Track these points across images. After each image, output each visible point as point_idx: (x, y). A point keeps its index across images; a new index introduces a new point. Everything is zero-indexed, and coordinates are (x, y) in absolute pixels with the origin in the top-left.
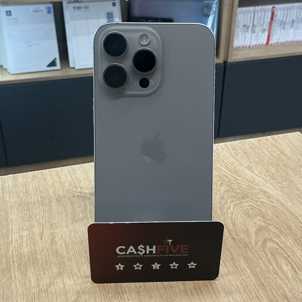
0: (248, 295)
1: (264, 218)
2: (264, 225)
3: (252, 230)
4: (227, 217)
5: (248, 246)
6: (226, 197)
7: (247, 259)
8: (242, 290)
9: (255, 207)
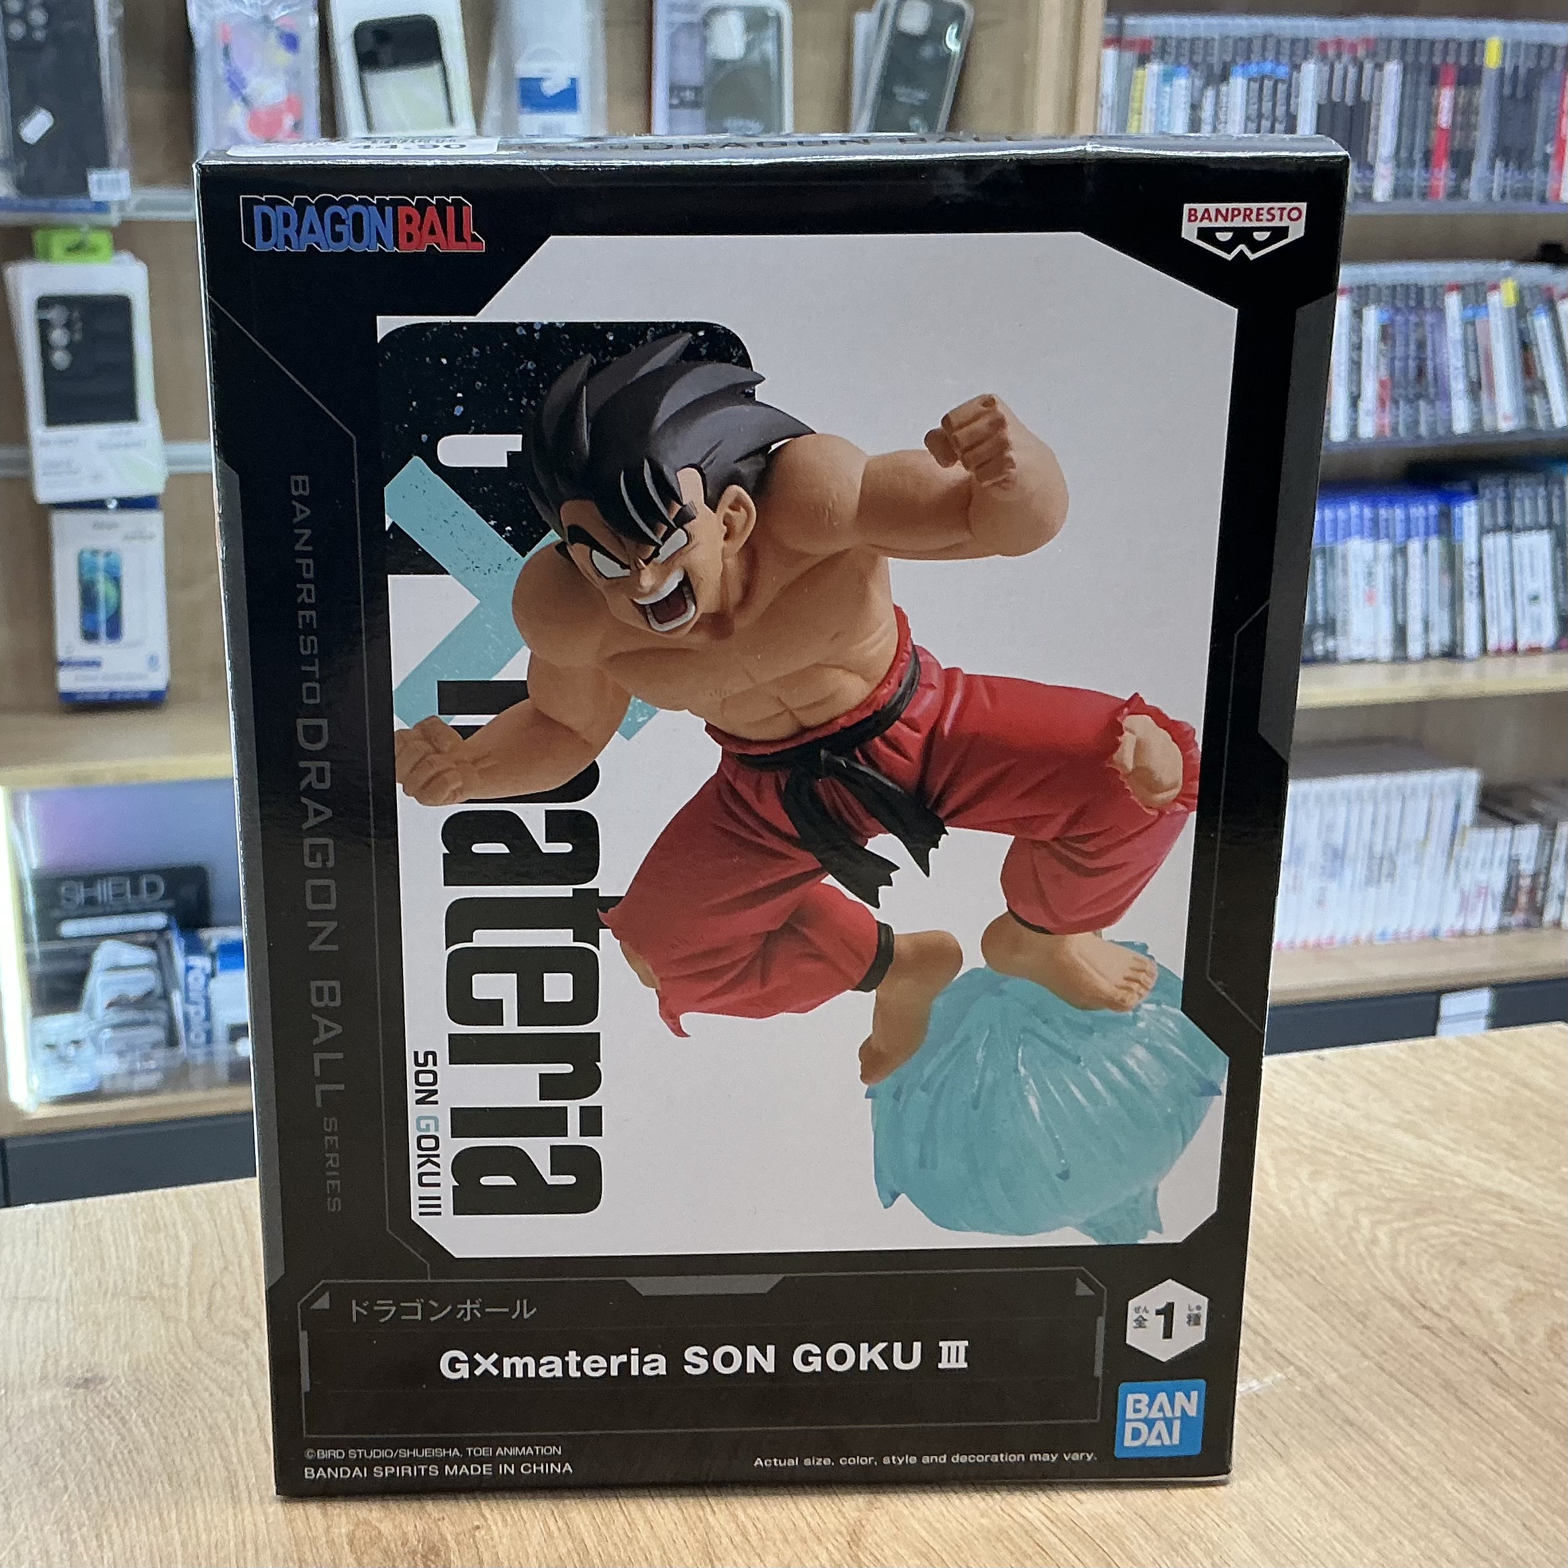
0: (1550, 1485)
1: (1522, 1267)
2: (1532, 1288)
3: (1494, 1302)
4: (1376, 1265)
5: (1491, 1346)
6: (1347, 1209)
7: (1504, 1385)
8: (1518, 1472)
9: (1476, 1239)
